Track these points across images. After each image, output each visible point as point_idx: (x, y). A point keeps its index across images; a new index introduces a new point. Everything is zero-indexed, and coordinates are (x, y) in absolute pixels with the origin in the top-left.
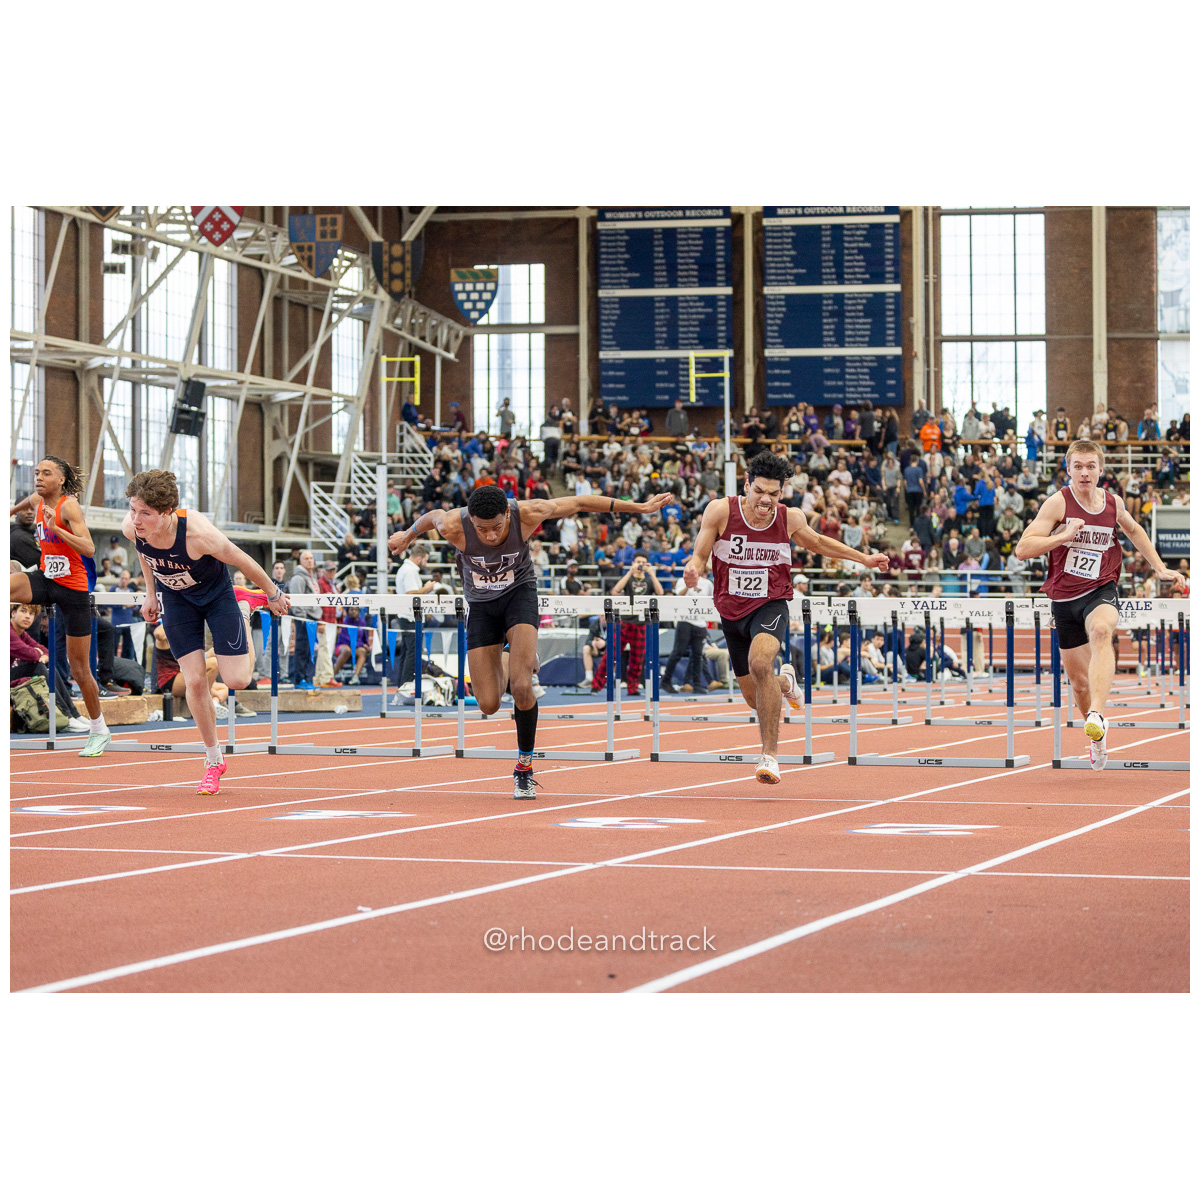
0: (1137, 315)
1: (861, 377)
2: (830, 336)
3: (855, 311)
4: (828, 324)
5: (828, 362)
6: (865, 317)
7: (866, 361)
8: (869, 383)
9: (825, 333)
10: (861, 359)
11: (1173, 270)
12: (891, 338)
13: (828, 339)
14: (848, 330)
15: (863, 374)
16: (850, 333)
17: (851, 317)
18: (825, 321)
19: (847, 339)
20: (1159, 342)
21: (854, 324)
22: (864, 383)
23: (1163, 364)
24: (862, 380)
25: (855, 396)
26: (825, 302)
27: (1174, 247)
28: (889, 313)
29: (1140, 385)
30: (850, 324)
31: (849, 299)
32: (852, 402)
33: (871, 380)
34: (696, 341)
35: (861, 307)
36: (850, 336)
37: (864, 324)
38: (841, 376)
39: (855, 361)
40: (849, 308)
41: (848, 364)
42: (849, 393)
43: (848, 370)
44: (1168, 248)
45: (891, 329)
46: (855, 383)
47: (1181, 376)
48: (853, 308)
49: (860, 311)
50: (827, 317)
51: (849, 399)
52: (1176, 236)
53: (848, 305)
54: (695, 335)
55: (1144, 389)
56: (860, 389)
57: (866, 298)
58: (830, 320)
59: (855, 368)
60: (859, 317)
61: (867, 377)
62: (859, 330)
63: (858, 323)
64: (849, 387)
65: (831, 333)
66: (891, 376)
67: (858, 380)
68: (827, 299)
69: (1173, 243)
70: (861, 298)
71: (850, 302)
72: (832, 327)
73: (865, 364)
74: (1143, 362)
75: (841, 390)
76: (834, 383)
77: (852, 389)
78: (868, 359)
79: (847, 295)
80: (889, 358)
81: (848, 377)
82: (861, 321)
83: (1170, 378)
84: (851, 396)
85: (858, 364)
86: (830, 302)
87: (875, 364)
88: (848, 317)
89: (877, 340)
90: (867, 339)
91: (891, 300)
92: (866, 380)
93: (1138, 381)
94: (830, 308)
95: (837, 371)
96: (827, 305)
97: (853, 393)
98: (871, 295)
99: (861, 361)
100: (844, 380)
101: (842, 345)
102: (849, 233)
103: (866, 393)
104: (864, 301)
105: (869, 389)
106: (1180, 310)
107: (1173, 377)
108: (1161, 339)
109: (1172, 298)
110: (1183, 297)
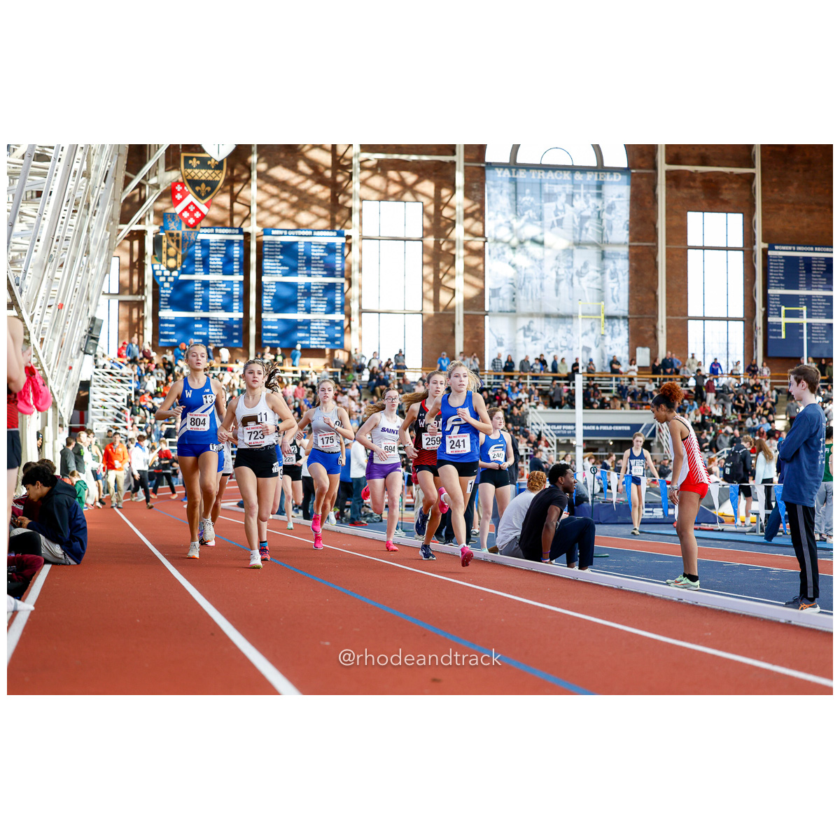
1: (320, 331)
2: (302, 307)
3: (317, 293)
4: (301, 300)
5: (300, 322)
6: (323, 297)
7: (323, 323)
8: (325, 335)
9: (299, 305)
11: (497, 276)
12: (338, 309)
13: (301, 309)
14: (313, 304)
16: (314, 306)
17: (315, 297)
18: (299, 298)
19: (312, 309)
20: (486, 317)
21: (316, 300)
22: (322, 335)
23: (490, 329)
24: (321, 333)
25: (316, 343)
26: (299, 288)
28: (338, 295)
29: (475, 341)
30: (314, 300)
31: (314, 286)
32: (314, 347)
33: (326, 333)
34: (220, 308)
35: (321, 291)
36: (314, 308)
37: (322, 301)
38: (308, 331)
39: (317, 322)
40: (314, 291)
41: (312, 324)
42: (312, 341)
43: (312, 327)
45: (338, 304)
46: (316, 335)
47: (500, 336)
48: (316, 291)
49: (320, 293)
50: (300, 296)
51: (312, 345)
52: (498, 258)
53: (313, 289)
54: (220, 304)
55: (478, 343)
56: (319, 339)
57: (324, 286)
58: (302, 298)
59: (317, 326)
60: (320, 297)
61: (324, 332)
62: (319, 304)
63: (319, 300)
64: (313, 337)
65: (303, 305)
66: (338, 332)
67: (318, 333)
68: (301, 285)
70: (321, 286)
71: (315, 288)
72: (303, 302)
74: (478, 328)
75: (308, 339)
76: (303, 335)
77: (314, 339)
78: (325, 321)
79: (313, 284)
80: (336, 321)
81: (312, 331)
83: (494, 338)
85: (318, 324)
86: (302, 287)
87: (329, 325)
88: (313, 296)
89: (330, 310)
90: (324, 309)
91: (338, 288)
93: (474, 339)
94: (302, 291)
95: (306, 328)
96: (301, 289)
97: (315, 341)
98: (327, 284)
99: (320, 322)
100: (310, 333)
101: (309, 312)
102: (315, 247)
103: (323, 341)
104: (323, 288)
105: (324, 339)
106: (500, 299)
107: (496, 337)
108: (487, 315)
109: (495, 292)
110: (502, 292)
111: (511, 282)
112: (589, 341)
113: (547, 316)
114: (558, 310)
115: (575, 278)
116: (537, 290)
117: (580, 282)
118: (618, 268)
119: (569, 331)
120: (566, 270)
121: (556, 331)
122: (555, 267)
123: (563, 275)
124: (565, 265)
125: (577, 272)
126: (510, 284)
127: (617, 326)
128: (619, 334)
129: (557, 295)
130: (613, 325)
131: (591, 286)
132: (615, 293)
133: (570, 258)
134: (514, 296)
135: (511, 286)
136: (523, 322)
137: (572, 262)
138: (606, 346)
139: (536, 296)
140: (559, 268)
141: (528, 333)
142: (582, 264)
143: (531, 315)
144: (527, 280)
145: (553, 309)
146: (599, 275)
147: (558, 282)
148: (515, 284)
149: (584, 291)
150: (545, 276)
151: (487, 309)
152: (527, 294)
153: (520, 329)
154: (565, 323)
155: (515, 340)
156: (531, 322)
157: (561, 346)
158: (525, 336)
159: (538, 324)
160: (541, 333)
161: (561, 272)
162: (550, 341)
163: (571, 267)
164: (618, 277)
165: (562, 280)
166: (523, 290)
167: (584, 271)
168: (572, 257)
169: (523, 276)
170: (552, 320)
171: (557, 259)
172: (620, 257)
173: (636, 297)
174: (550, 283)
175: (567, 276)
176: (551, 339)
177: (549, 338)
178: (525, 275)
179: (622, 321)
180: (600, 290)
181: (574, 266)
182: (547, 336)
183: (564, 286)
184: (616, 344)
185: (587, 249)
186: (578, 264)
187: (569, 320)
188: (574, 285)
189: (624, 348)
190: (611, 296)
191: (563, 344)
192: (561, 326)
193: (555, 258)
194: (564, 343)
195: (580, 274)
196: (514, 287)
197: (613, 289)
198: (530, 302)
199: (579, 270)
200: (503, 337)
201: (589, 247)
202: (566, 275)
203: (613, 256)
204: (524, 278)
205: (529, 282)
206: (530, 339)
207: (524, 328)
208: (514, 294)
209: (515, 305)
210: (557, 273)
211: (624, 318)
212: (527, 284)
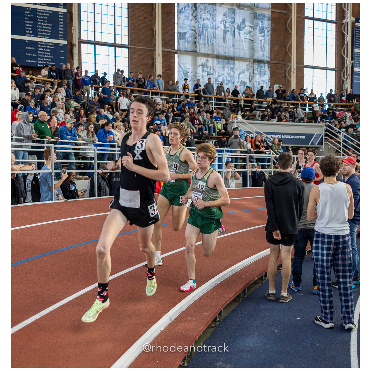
0: (168, 41)
1: (46, 53)
2: (29, 30)
3: (43, 19)
4: (28, 24)
5: (28, 43)
6: (48, 23)
7: (49, 45)
8: (50, 57)
9: (27, 28)
10: (46, 44)
11: (183, 24)
12: (61, 35)
13: (28, 32)
14: (39, 28)
15: (47, 52)
16: (40, 30)
17: (41, 22)
18: (26, 22)
19: (39, 33)
20: (176, 55)
21: (42, 25)
22: (47, 56)
23: (179, 64)
24: (47, 55)
25: (43, 62)
26: (26, 12)
27: (184, 13)
28: (60, 23)
29: (168, 72)
30: (40, 25)
31: (40, 12)
33: (51, 55)
35: (46, 18)
36: (40, 32)
37: (47, 26)
38: (35, 52)
39: (43, 45)
40: (40, 17)
41: (39, 46)
42: (40, 60)
43: (39, 49)
44: (181, 14)
45: (61, 31)
46: (43, 56)
47: (186, 70)
48: (42, 17)
49: (45, 19)
50: (27, 20)
51: (40, 64)
52: (185, 9)
53: (39, 15)
55: (170, 74)
56: (45, 59)
57: (49, 13)
58: (29, 22)
59: (43, 48)
60: (45, 23)
61: (49, 54)
62: (45, 29)
63: (44, 26)
64: (40, 57)
65: (30, 29)
66: (62, 54)
67: (44, 55)
68: (28, 11)
69: (183, 12)
70: (46, 13)
71: (40, 14)
72: (30, 25)
73: (48, 47)
74: (170, 62)
75: (36, 58)
76: (31, 55)
77: (41, 59)
78: (50, 44)
79: (38, 10)
80: (60, 45)
81: (39, 52)
82: (46, 24)
83: (181, 70)
84: (40, 62)
85: (44, 47)
86: (29, 12)
87: (54, 48)
88: (39, 22)
89: (54, 36)
90: (49, 34)
91: (61, 16)
92: (49, 55)
93: (167, 70)
95: (33, 49)
96: (28, 14)
97: (42, 61)
98: (52, 12)
99: (46, 45)
100: (37, 54)
101: (36, 36)
103: (49, 61)
104: (48, 15)
106: (186, 41)
107: (183, 70)
108: (176, 53)
109: (182, 35)
110: (187, 36)
111: (193, 28)
112: (245, 77)
113: (218, 57)
114: (225, 53)
115: (237, 31)
116: (211, 37)
117: (239, 34)
118: (264, 26)
119: (232, 69)
120: (231, 24)
121: (224, 68)
122: (224, 21)
123: (229, 27)
124: (230, 20)
125: (238, 25)
126: (192, 30)
127: (263, 68)
128: (264, 74)
129: (224, 43)
130: (261, 67)
131: (247, 38)
132: (262, 44)
133: (233, 15)
134: (196, 40)
135: (193, 32)
136: (201, 60)
137: (234, 19)
138: (256, 82)
139: (211, 41)
140: (226, 22)
141: (205, 69)
142: (241, 21)
143: (207, 55)
144: (204, 29)
145: (221, 52)
146: (252, 30)
147: (225, 32)
148: (197, 31)
149: (242, 41)
150: (217, 27)
151: (176, 48)
152: (205, 39)
153: (200, 65)
154: (229, 63)
155: (196, 73)
156: (207, 61)
157: (227, 80)
158: (203, 71)
159: (211, 62)
160: (213, 69)
161: (228, 25)
162: (219, 76)
163: (234, 22)
164: (264, 33)
165: (228, 31)
166: (202, 36)
167: (242, 26)
168: (235, 15)
169: (202, 25)
170: (221, 60)
171: (224, 16)
172: (266, 18)
173: (274, 49)
174: (220, 33)
175: (231, 29)
176: (220, 74)
177: (218, 74)
178: (203, 24)
179: (267, 65)
180: (253, 41)
181: (236, 22)
182: (217, 73)
183: (229, 36)
184: (263, 81)
185: (245, 10)
186: (238, 20)
187: (232, 62)
188: (235, 36)
189: (267, 84)
190: (260, 46)
191: (227, 79)
192: (227, 65)
193: (223, 15)
194: (229, 78)
195: (239, 28)
196: (195, 32)
197: (261, 41)
198: (207, 46)
199: (239, 25)
200: (188, 70)
201: (246, 9)
202: (230, 27)
203: (261, 17)
204: (203, 27)
205: (206, 30)
206: (206, 73)
207: (202, 65)
208: (196, 38)
209: (196, 47)
210: (224, 25)
211: (268, 62)
212: (204, 31)
